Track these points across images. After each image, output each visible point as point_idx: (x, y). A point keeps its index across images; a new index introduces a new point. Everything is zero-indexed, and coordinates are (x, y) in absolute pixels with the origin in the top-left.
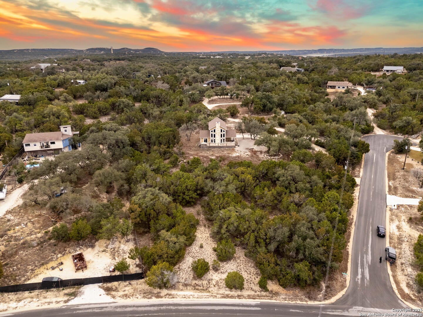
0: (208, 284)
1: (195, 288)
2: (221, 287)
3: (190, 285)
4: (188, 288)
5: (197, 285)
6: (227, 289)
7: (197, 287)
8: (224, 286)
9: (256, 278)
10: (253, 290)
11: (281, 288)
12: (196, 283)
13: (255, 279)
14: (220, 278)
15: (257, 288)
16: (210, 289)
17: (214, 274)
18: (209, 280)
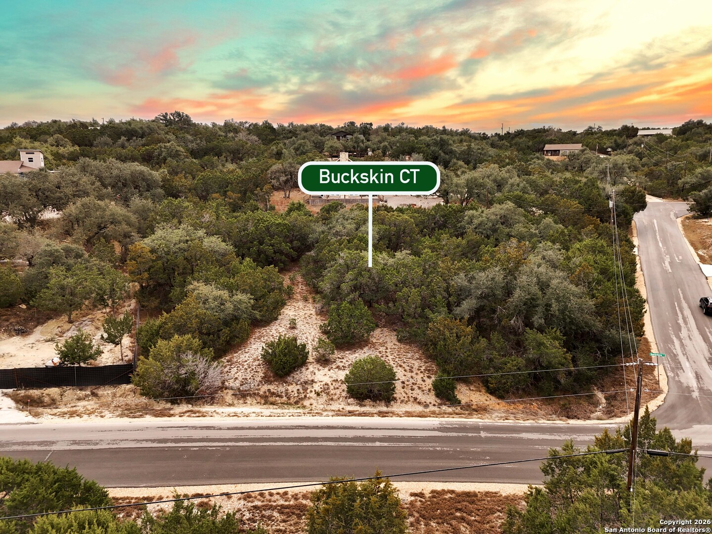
0: (301, 391)
1: (267, 399)
2: (335, 397)
3: (254, 395)
4: (249, 400)
5: (273, 394)
6: (351, 400)
7: (272, 399)
8: (344, 394)
9: (425, 378)
10: (419, 403)
11: (493, 398)
12: (269, 390)
13: (424, 381)
14: (335, 377)
15: (431, 398)
16: (306, 403)
17: (319, 370)
18: (306, 383)
